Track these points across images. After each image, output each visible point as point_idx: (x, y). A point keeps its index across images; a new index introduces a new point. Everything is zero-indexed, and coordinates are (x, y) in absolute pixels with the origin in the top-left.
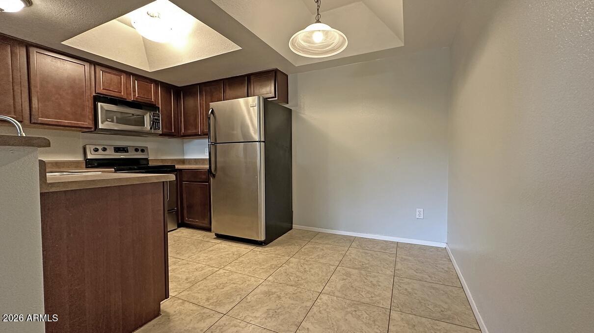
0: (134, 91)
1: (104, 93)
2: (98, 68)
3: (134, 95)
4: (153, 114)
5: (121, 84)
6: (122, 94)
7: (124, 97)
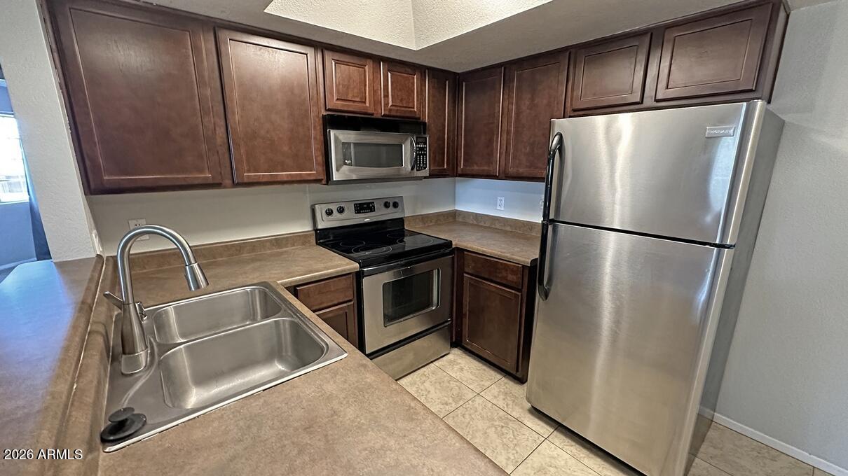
0: (386, 96)
1: (340, 108)
2: (329, 56)
3: (386, 104)
4: (417, 138)
5: (365, 85)
6: (367, 105)
7: (370, 112)
